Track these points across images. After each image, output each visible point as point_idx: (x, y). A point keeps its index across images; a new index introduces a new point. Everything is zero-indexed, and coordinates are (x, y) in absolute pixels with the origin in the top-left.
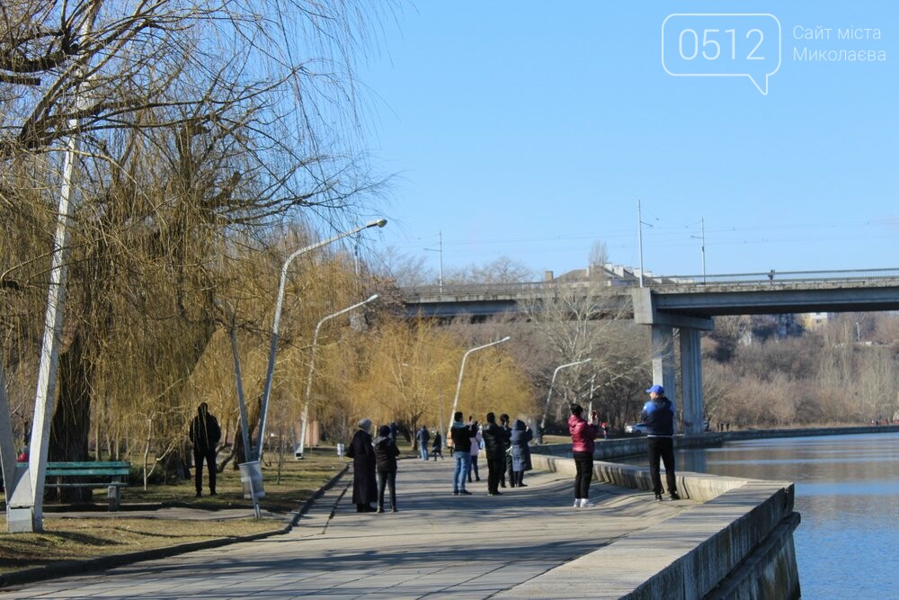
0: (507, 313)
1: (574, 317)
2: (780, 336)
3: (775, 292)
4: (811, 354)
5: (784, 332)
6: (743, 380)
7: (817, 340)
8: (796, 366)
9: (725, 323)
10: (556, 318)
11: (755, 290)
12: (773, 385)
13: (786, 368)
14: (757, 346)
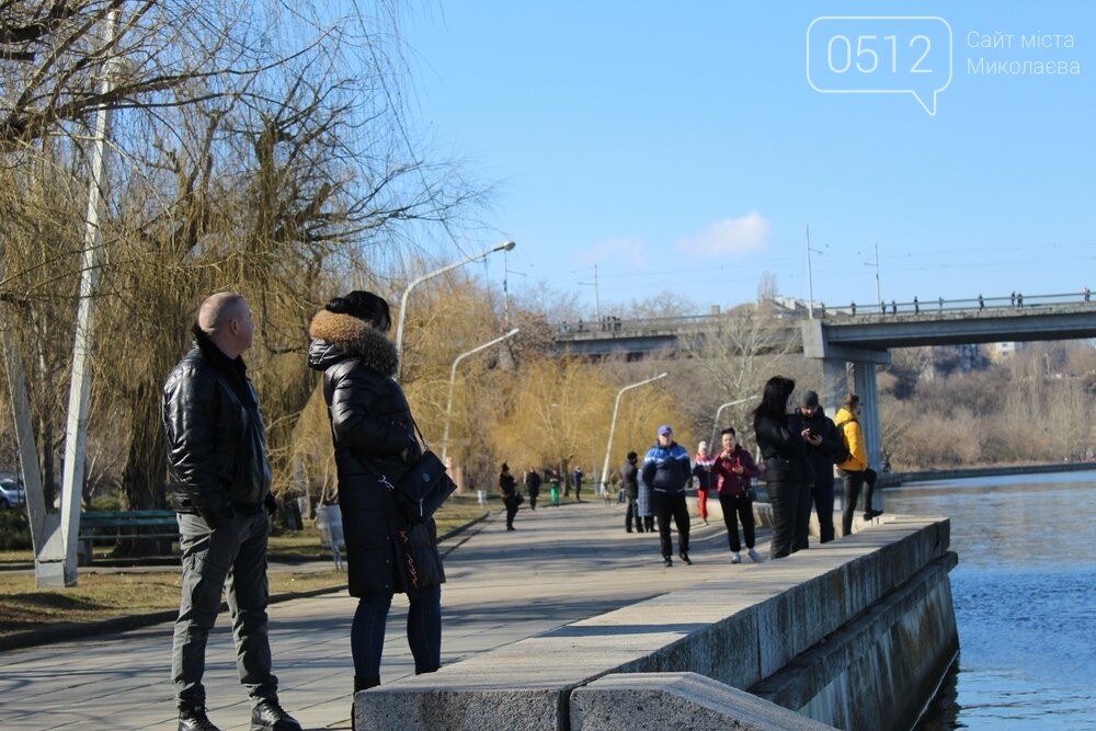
0: (666, 348)
1: (739, 353)
2: (965, 370)
3: (955, 321)
4: (997, 388)
5: (968, 366)
6: (924, 417)
7: (1003, 374)
8: (981, 401)
9: (903, 356)
10: (720, 354)
11: (933, 319)
12: (956, 422)
13: (970, 403)
14: (940, 380)
